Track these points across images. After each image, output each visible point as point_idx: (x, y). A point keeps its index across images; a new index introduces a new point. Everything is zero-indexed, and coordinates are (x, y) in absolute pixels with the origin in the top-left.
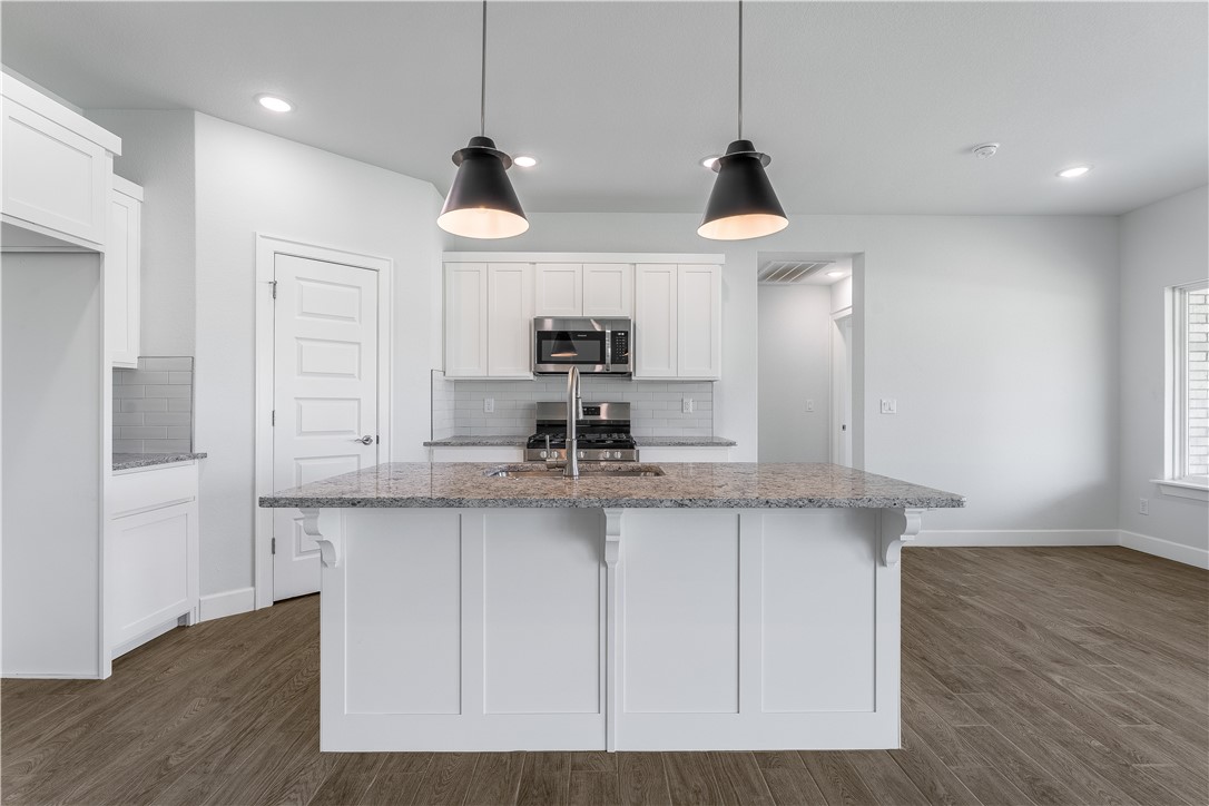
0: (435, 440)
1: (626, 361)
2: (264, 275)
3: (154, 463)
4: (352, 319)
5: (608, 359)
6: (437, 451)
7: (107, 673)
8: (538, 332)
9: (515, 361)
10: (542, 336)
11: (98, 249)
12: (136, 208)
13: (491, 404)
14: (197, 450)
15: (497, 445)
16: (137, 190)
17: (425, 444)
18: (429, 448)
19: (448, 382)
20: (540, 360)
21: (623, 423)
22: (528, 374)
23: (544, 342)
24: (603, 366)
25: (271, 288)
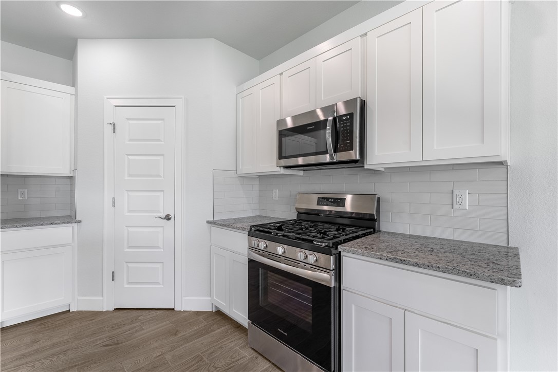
0: (215, 219)
1: (351, 148)
2: (109, 120)
5: (330, 147)
8: (280, 131)
10: (283, 134)
13: (276, 194)
14: (77, 219)
16: (70, 89)
17: (208, 222)
18: (210, 225)
19: (246, 178)
20: (281, 156)
21: (368, 217)
22: (278, 169)
23: (284, 139)
24: (328, 156)
25: (111, 127)
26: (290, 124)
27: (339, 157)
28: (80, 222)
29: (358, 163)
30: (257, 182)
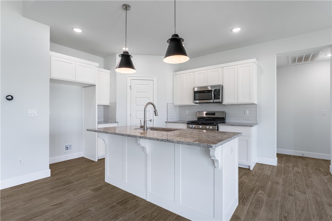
0: (168, 121)
1: (219, 98)
2: (129, 85)
3: (106, 123)
4: (147, 92)
5: (213, 98)
6: (168, 124)
7: (96, 161)
8: (194, 91)
9: (188, 100)
10: (195, 93)
11: (95, 84)
12: (109, 75)
13: (187, 112)
14: (117, 121)
15: (181, 123)
16: (109, 71)
17: (165, 122)
18: (166, 123)
19: (175, 106)
20: (195, 99)
21: (222, 118)
22: (193, 103)
23: (196, 94)
24: (212, 100)
25: (130, 87)
26: (196, 89)
27: (215, 101)
28: (118, 122)
29: (221, 103)
30: (178, 108)
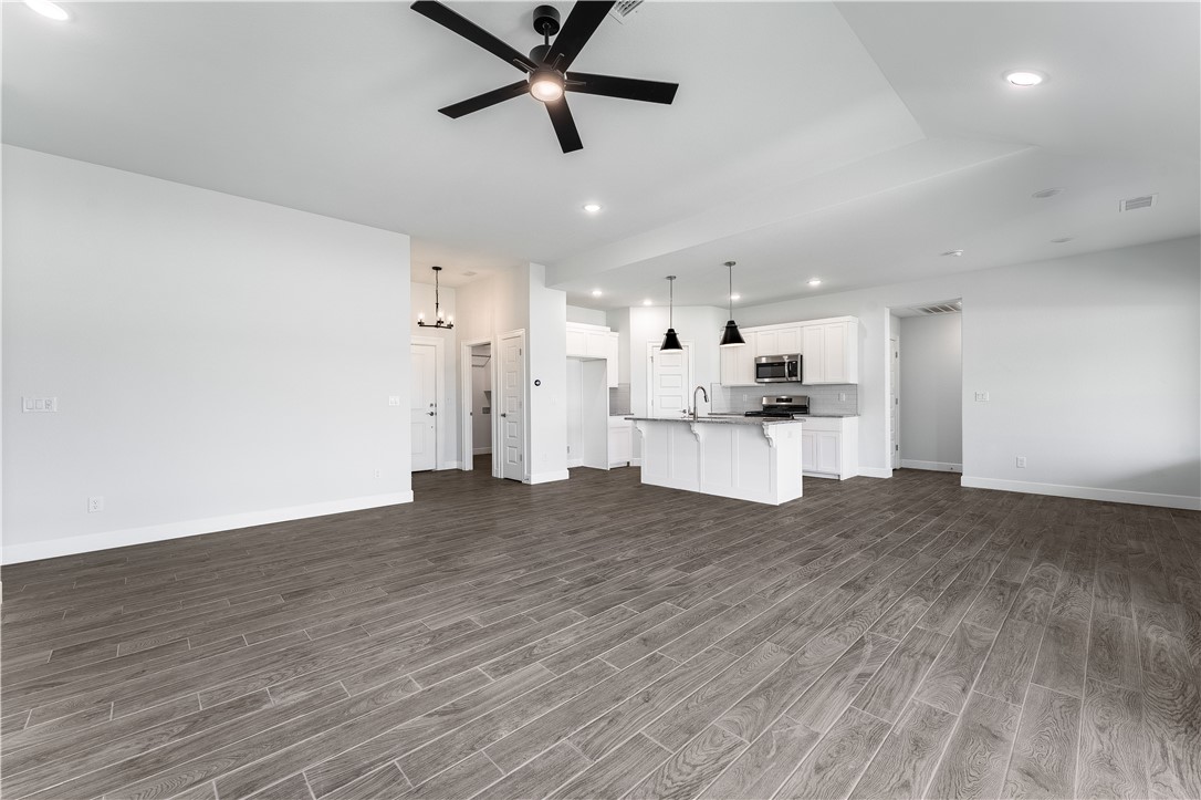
0: (712, 412)
1: (796, 376)
5: (787, 374)
8: (758, 364)
9: (748, 378)
12: (616, 340)
13: (745, 397)
14: (631, 413)
16: (617, 334)
19: (725, 387)
20: (757, 377)
22: (754, 383)
23: (760, 368)
24: (784, 378)
27: (790, 379)
29: (798, 382)
30: (730, 390)
